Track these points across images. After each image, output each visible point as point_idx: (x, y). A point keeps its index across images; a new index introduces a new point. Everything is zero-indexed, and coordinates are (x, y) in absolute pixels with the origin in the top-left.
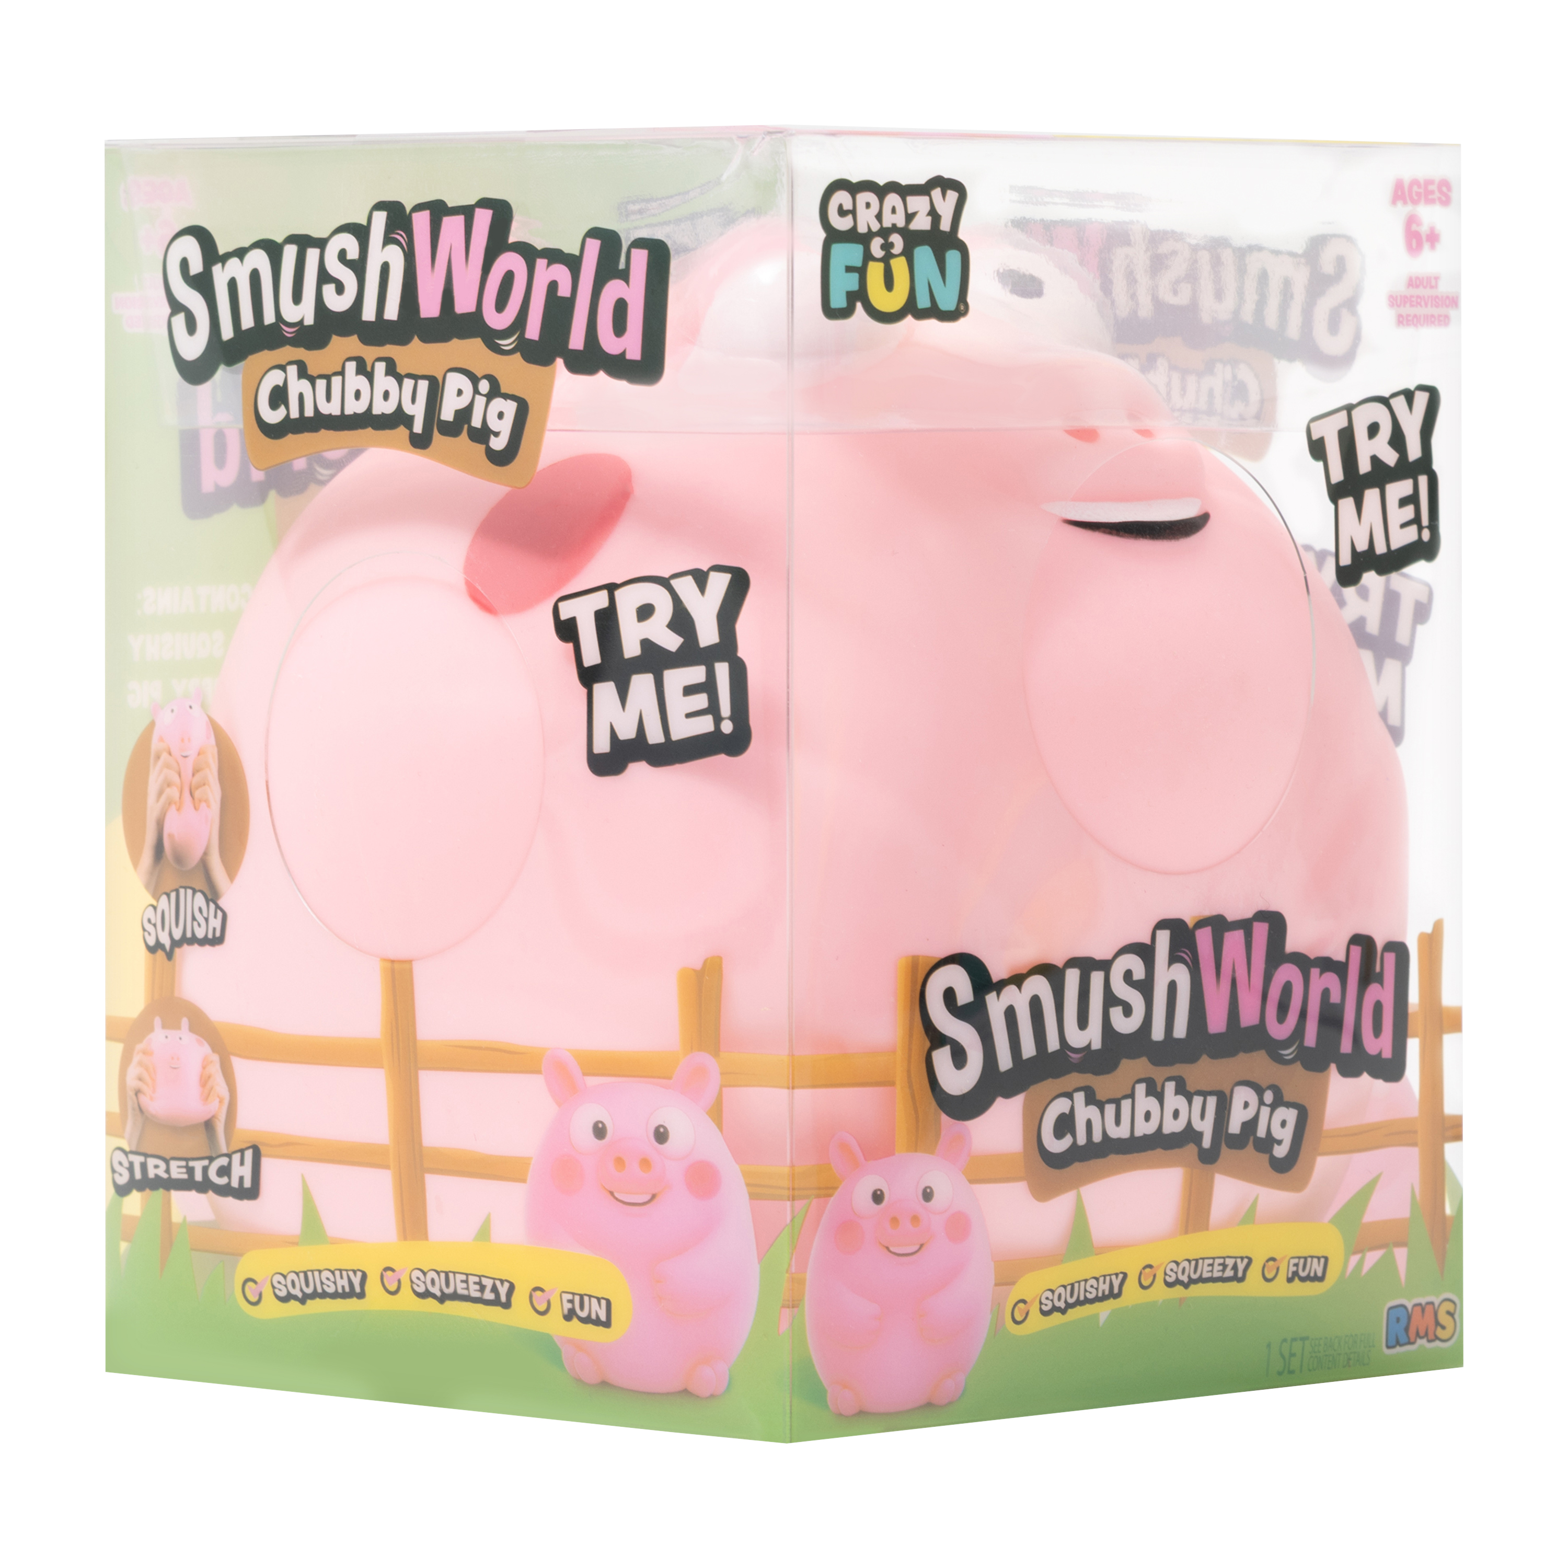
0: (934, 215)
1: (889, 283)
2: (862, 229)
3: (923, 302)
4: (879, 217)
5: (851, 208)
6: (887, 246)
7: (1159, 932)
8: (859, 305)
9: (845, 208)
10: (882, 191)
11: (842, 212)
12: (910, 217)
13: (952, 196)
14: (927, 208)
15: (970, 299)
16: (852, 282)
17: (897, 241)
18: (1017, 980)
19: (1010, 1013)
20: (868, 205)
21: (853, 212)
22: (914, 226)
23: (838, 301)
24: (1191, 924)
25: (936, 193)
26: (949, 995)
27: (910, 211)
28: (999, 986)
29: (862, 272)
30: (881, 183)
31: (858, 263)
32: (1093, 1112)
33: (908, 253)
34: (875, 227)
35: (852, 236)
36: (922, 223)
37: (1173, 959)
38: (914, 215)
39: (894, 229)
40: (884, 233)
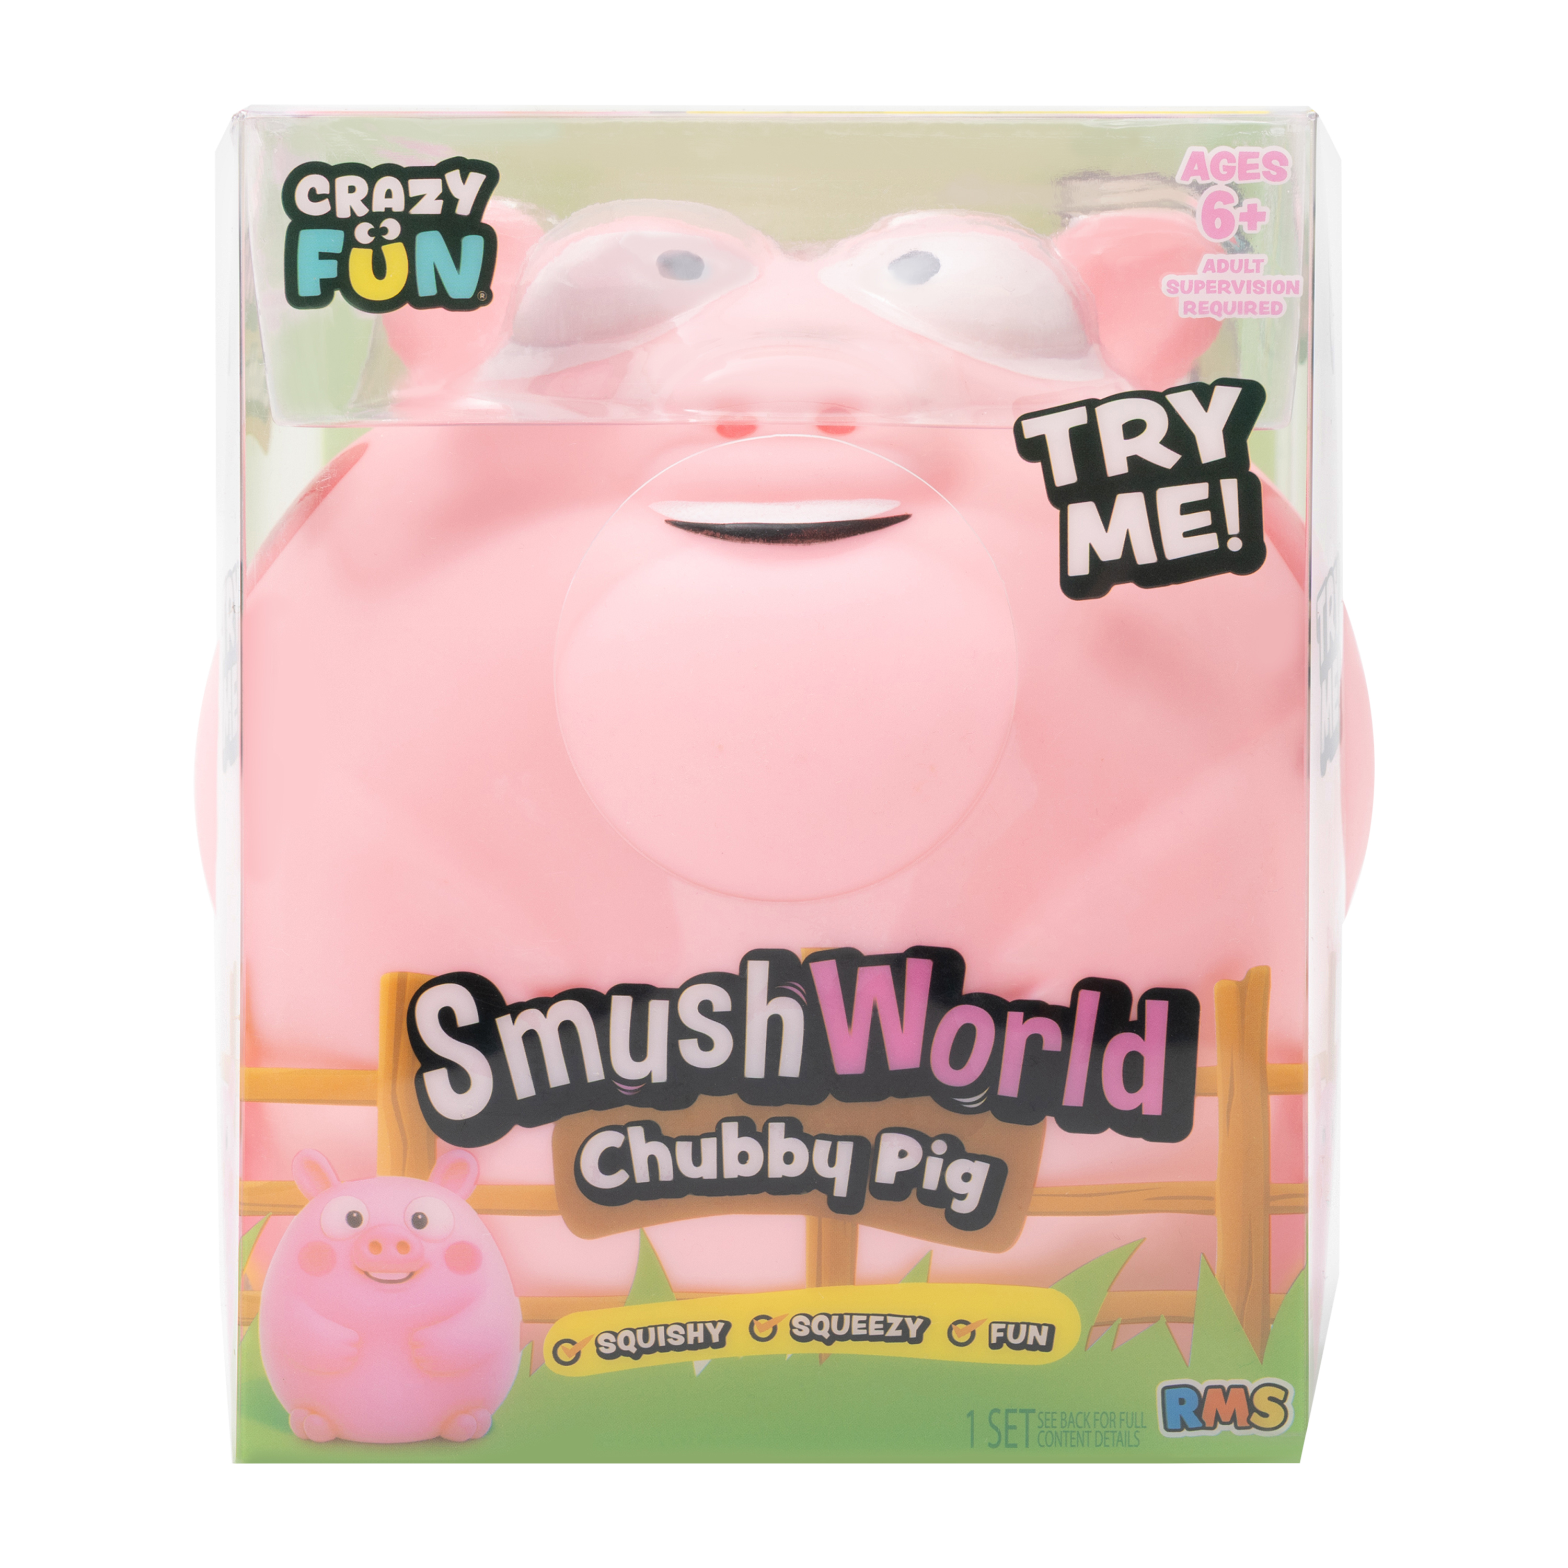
0: (448, 199)
1: (379, 269)
2: (343, 213)
3: (426, 288)
4: (368, 201)
5: (327, 192)
6: (378, 233)
7: (751, 964)
8: (338, 294)
9: (319, 192)
10: (372, 175)
11: (314, 196)
12: (411, 202)
13: (477, 180)
14: (439, 191)
15: (494, 287)
16: (330, 269)
17: (393, 228)
18: (543, 1004)
19: (531, 1039)
20: (352, 189)
21: (331, 197)
22: (416, 210)
23: (309, 287)
24: (802, 959)
25: (453, 177)
26: (447, 1017)
27: (412, 194)
28: (515, 1010)
29: (343, 259)
30: (372, 165)
31: (338, 249)
32: (659, 1150)
33: (407, 240)
34: (362, 211)
35: (329, 221)
36: (430, 206)
37: (774, 991)
38: (419, 198)
39: (389, 213)
40: (375, 218)
